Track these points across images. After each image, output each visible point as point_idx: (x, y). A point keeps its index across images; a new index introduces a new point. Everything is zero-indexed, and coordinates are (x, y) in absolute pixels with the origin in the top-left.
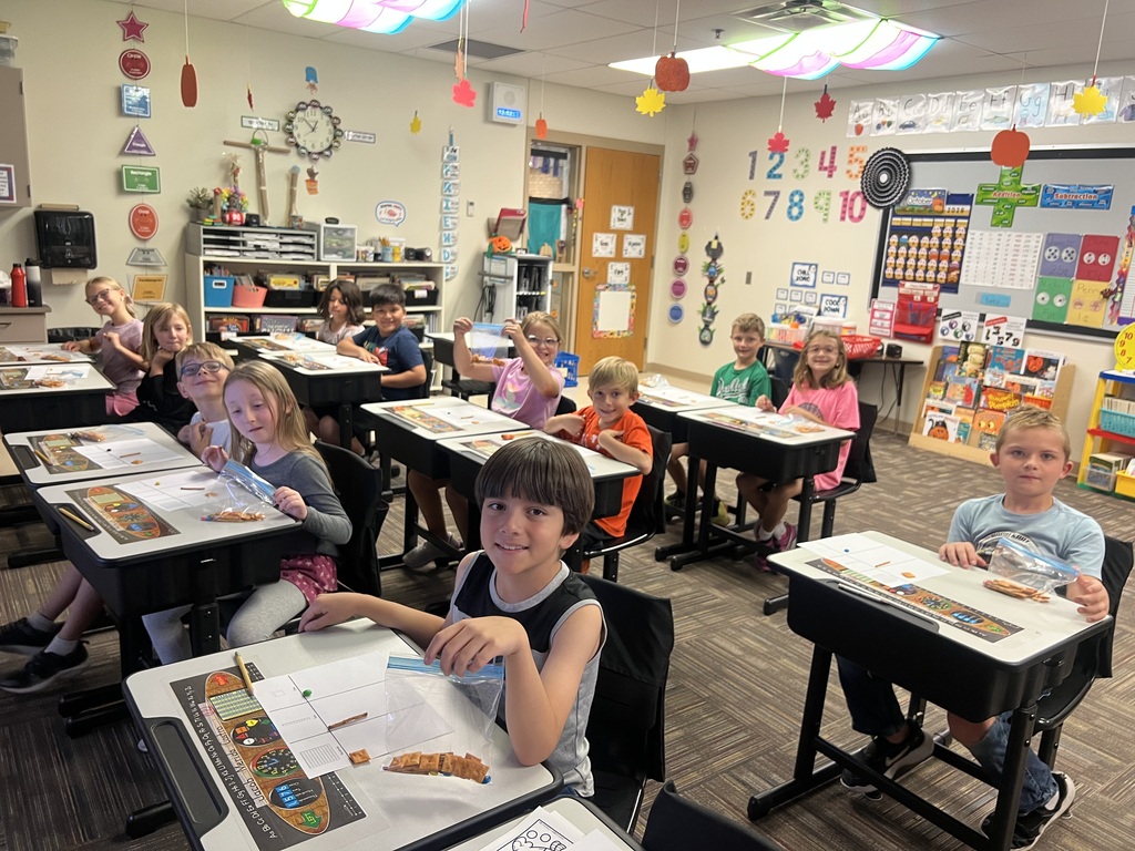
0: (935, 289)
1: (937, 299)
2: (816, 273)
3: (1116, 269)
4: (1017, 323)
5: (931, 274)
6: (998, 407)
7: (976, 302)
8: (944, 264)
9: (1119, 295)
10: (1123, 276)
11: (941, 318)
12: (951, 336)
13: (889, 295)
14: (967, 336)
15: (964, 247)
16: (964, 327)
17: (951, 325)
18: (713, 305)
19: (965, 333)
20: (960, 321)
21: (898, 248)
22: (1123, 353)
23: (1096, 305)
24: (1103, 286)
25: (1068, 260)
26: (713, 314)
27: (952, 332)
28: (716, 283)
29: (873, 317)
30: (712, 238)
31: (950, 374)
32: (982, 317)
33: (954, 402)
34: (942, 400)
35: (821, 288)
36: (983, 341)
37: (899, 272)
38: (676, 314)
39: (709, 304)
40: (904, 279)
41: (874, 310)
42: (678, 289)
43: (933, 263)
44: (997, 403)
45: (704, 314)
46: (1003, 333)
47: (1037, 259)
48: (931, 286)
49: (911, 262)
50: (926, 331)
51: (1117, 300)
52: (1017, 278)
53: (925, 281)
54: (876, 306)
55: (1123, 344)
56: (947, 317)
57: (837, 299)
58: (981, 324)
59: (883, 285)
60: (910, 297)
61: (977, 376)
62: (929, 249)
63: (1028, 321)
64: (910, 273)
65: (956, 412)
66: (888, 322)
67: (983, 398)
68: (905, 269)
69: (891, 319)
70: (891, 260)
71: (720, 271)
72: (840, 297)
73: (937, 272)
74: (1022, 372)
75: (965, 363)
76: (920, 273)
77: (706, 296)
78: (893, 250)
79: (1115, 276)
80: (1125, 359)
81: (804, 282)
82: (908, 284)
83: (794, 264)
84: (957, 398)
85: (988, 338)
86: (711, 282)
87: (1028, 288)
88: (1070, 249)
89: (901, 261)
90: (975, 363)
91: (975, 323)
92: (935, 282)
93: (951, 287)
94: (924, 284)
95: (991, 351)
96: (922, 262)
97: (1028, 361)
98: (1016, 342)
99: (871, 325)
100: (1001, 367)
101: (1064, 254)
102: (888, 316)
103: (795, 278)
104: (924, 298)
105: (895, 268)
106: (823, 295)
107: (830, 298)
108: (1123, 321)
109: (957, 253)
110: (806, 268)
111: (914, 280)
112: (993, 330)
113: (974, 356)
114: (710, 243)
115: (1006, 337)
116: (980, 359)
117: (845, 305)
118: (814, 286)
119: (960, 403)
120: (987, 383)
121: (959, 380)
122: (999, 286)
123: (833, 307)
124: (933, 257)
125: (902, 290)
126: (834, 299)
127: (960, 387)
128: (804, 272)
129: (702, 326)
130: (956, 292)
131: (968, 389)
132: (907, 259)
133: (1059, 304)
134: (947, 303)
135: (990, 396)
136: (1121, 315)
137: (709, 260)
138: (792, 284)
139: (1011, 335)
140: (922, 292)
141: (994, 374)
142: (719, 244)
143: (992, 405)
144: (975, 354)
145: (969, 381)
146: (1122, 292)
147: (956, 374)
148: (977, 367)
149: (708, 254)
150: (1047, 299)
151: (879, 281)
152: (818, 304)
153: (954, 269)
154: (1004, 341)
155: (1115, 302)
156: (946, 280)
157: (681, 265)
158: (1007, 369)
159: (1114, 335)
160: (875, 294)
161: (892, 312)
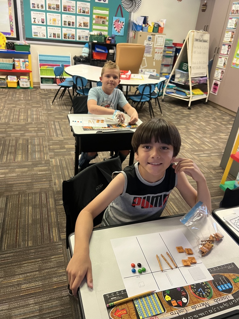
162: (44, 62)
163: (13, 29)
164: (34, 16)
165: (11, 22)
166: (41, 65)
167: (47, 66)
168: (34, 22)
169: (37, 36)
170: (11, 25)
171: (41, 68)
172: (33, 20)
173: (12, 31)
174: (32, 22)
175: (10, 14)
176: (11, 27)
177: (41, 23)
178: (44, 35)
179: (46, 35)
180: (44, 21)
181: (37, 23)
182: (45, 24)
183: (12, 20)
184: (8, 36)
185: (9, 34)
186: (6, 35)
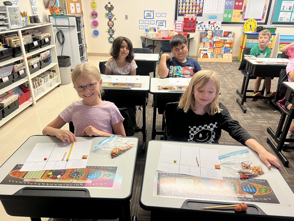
0: (195, 16)
1: (196, 18)
2: (153, 14)
3: (243, 6)
4: (219, 23)
5: (194, 11)
6: (219, 46)
7: (207, 18)
8: (198, 8)
9: (244, 13)
10: (245, 7)
11: (197, 24)
12: (201, 29)
13: (181, 19)
14: (206, 29)
15: (203, 2)
16: (204, 26)
17: (201, 26)
18: (112, 28)
19: (205, 28)
20: (203, 24)
21: (183, 4)
22: (246, 28)
23: (239, 16)
24: (240, 11)
25: (232, 4)
26: (113, 32)
27: (201, 28)
28: (112, 20)
29: (176, 26)
30: (107, 4)
31: (204, 40)
32: (209, 23)
33: (207, 47)
34: (203, 47)
35: (156, 19)
36: (210, 29)
37: (184, 11)
38: (96, 33)
39: (111, 28)
40: (185, 13)
41: (176, 24)
42: (95, 24)
43: (194, 8)
44: (218, 45)
45: (109, 32)
46: (215, 27)
47: (224, 5)
48: (194, 15)
49: (187, 8)
50: (193, 29)
51: (243, 14)
52: (219, 10)
53: (192, 14)
54: (177, 23)
55: (246, 25)
56: (199, 24)
57: (162, 22)
58: (209, 24)
59: (178, 16)
60: (188, 19)
61: (211, 39)
62: (193, 4)
63: (222, 22)
64: (187, 11)
65: (209, 50)
66: (181, 27)
67: (214, 45)
68: (185, 10)
69: (182, 26)
70: (181, 8)
71: (113, 16)
72: (163, 21)
73: (196, 10)
74: (223, 36)
75: (207, 36)
76: (190, 11)
77: (109, 25)
78: (181, 4)
79: (243, 8)
80: (247, 29)
81: (149, 17)
82: (187, 15)
83: (144, 11)
84: (208, 46)
85: (211, 28)
86: (110, 20)
87: (222, 13)
88: (232, 1)
89: (184, 8)
90: (210, 36)
91: (207, 24)
92: (195, 14)
93: (200, 15)
94: (192, 15)
95: (214, 32)
96: (191, 8)
97: (224, 33)
98: (219, 28)
99: (175, 29)
100: (217, 36)
101: (231, 3)
102: (181, 25)
103: (145, 16)
104: (192, 19)
105: (182, 10)
106: (157, 21)
107: (160, 22)
108: (245, 20)
109: (201, 4)
110: (149, 12)
111: (189, 13)
112: (213, 26)
113: (209, 34)
114: (107, 5)
115: (216, 27)
116: (211, 34)
117: (166, 24)
118: (153, 18)
119: (209, 47)
120: (214, 40)
121: (207, 41)
122: (214, 13)
123: (161, 24)
124: (194, 6)
125: (185, 17)
126: (161, 22)
127: (208, 43)
128: (149, 14)
129: (109, 36)
130: (202, 16)
131: (210, 43)
132: (186, 7)
133: (230, 17)
134: (199, 19)
135: (216, 44)
136: (244, 18)
137: (107, 12)
138: (144, 18)
139: (217, 26)
140: (191, 17)
141: (216, 38)
142: (112, 6)
143: (217, 46)
144: (210, 33)
145: (210, 41)
146: (245, 12)
147: (206, 40)
148: (211, 37)
149: (106, 10)
150: (227, 16)
151: (177, 14)
152: (155, 24)
153: (201, 9)
154: (216, 28)
155: (243, 15)
156: (199, 13)
157: (94, 15)
158: (219, 36)
159: (243, 23)
160: (176, 19)
161: (182, 24)
162: (283, 41)
163: (264, 15)
164: (284, 4)
165: (265, 11)
166: (281, 44)
167: (285, 44)
168: (283, 9)
169: (282, 20)
170: (263, 13)
171: (280, 46)
172: (282, 8)
173: (263, 17)
174: (281, 10)
175: (265, 4)
176: (263, 14)
177: (288, 10)
178: (288, 19)
179: (289, 20)
180: (291, 8)
181: (285, 10)
182: (291, 10)
183: (266, 8)
184: (259, 22)
185: (260, 20)
186: (257, 21)
